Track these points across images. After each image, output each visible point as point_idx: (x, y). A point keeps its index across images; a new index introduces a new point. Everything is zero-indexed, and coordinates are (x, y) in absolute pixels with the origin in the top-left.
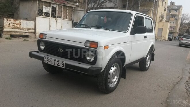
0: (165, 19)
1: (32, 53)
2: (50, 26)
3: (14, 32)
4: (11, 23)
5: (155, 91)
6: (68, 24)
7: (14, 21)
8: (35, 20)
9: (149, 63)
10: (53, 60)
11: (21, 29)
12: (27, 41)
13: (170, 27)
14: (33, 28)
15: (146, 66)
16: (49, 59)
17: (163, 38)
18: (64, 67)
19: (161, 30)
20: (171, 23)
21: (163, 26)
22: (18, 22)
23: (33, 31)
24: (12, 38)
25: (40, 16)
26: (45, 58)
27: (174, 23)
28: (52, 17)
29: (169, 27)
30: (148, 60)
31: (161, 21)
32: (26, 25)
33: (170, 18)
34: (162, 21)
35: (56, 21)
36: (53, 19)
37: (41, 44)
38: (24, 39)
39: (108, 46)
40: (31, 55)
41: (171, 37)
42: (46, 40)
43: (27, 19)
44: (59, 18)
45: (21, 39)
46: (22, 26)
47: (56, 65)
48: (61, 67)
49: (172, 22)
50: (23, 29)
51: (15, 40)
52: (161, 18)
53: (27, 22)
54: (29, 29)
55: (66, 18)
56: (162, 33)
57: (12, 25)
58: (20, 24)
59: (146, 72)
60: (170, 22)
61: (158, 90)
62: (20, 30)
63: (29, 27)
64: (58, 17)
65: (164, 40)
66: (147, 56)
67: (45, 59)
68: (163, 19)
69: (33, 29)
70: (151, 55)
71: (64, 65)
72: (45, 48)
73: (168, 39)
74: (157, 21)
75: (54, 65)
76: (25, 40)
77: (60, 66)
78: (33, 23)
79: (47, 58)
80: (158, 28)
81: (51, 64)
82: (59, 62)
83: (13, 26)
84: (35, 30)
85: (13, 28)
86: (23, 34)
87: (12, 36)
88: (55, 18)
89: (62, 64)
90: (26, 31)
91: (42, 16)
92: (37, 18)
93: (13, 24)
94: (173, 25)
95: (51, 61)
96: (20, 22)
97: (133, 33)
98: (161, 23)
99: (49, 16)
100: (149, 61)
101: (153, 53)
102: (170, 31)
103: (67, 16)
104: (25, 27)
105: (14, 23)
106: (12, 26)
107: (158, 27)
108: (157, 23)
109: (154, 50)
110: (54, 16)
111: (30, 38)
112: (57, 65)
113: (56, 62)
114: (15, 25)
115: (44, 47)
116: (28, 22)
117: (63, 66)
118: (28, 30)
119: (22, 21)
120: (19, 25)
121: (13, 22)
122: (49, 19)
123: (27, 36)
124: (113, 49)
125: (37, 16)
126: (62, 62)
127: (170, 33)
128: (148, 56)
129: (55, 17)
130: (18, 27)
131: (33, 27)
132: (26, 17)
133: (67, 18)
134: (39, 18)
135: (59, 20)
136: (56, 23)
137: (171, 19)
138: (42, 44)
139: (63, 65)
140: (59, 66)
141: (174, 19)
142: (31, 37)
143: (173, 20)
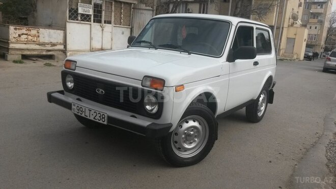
0: (300, 21)
1: (53, 95)
2: (91, 39)
3: (28, 49)
4: (23, 34)
5: (270, 162)
6: (123, 33)
7: (28, 30)
8: (64, 29)
9: (263, 108)
10: (87, 110)
11: (39, 44)
12: (50, 65)
13: (309, 35)
14: (62, 42)
15: (259, 114)
16: (80, 106)
17: (295, 57)
18: (105, 123)
19: (291, 41)
20: (311, 28)
21: (295, 35)
22: (34, 32)
23: (62, 47)
24: (25, 61)
25: (74, 20)
26: (74, 105)
27: (316, 28)
28: (94, 22)
29: (306, 36)
30: (262, 103)
31: (292, 25)
32: (49, 36)
33: (308, 20)
34: (295, 25)
35: (101, 29)
36: (96, 26)
37: (68, 79)
38: (45, 63)
39: (182, 85)
40: (51, 98)
41: (311, 54)
42: (76, 71)
43: (50, 26)
44: (108, 23)
45: (41, 63)
46: (42, 40)
47: (92, 118)
48: (101, 122)
49: (313, 27)
50: (43, 44)
51: (29, 64)
52: (291, 20)
53: (50, 32)
54: (54, 45)
55: (119, 23)
56: (294, 46)
57: (24, 37)
58: (39, 36)
59: (257, 124)
60: (308, 26)
61: (275, 160)
62: (37, 47)
63: (54, 41)
64: (105, 22)
65: (297, 60)
66: (259, 96)
67: (73, 107)
68: (297, 22)
69: (60, 44)
70: (267, 94)
71: (106, 118)
72: (74, 85)
73: (305, 57)
74: (286, 25)
75: (88, 117)
76: (46, 65)
77: (100, 120)
78: (61, 33)
79: (76, 105)
80: (288, 38)
81: (83, 115)
82: (98, 112)
83: (26, 40)
84: (65, 47)
85: (25, 44)
86: (44, 53)
87: (25, 57)
88: (100, 24)
89: (101, 117)
90: (49, 47)
91: (77, 20)
92: (68, 24)
93: (26, 36)
94: (314, 32)
95: (84, 110)
96: (38, 33)
97: (231, 58)
98: (292, 29)
99: (89, 20)
100: (264, 105)
101: (272, 90)
102: (310, 43)
103: (122, 21)
104: (47, 40)
105: (26, 34)
106: (23, 40)
107: (287, 35)
108: (284, 29)
109: (274, 85)
110: (98, 20)
111: (56, 60)
112: (94, 118)
113: (92, 112)
114: (30, 38)
115: (72, 84)
116: (52, 31)
117: (103, 120)
118: (52, 46)
119: (42, 30)
120: (35, 38)
121: (25, 32)
122: (89, 26)
123: (51, 57)
124: (192, 90)
125: (68, 20)
126: (102, 114)
127: (308, 46)
128: (262, 95)
129: (99, 22)
130: (34, 41)
131: (61, 40)
132: (48, 22)
133: (121, 22)
134: (71, 24)
135: (108, 27)
136: (101, 32)
137: (311, 20)
138: (70, 79)
139: (104, 118)
140: (97, 121)
141: (315, 20)
142: (58, 58)
143: (315, 23)
